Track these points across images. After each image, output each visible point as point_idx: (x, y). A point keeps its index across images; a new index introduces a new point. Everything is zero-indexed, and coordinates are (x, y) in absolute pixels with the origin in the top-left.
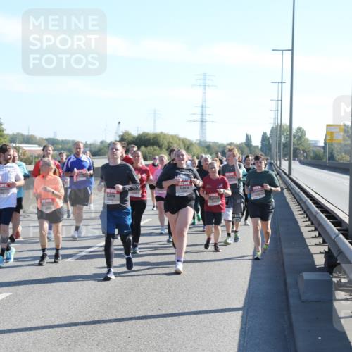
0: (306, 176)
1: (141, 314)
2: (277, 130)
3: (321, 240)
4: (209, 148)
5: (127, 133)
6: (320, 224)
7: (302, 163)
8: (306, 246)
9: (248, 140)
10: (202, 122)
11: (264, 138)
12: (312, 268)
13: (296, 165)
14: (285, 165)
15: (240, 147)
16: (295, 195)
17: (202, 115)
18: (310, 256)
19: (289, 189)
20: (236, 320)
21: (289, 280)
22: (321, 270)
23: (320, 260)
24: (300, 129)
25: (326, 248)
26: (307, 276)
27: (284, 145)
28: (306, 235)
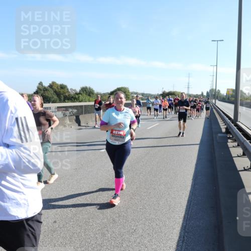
0: (220, 105)
1: (168, 145)
2: (212, 90)
3: (224, 124)
4: (190, 96)
5: (165, 91)
6: (224, 119)
7: (219, 101)
8: (220, 126)
9: (202, 93)
10: (188, 88)
11: (207, 93)
12: (221, 132)
13: (217, 101)
14: (214, 101)
15: (200, 95)
16: (217, 110)
17: (188, 85)
18: (221, 129)
19: (215, 108)
20: (197, 147)
21: (214, 136)
22: (224, 133)
23: (224, 130)
24: (218, 90)
25: (226, 126)
26: (219, 135)
27: (214, 95)
28: (220, 122)
